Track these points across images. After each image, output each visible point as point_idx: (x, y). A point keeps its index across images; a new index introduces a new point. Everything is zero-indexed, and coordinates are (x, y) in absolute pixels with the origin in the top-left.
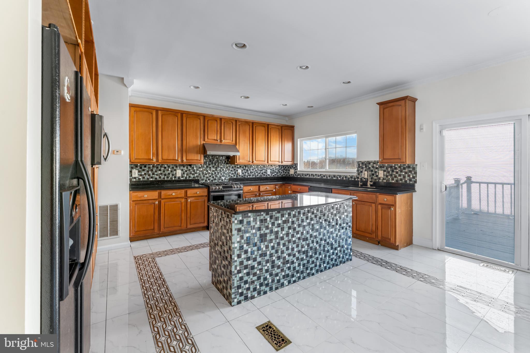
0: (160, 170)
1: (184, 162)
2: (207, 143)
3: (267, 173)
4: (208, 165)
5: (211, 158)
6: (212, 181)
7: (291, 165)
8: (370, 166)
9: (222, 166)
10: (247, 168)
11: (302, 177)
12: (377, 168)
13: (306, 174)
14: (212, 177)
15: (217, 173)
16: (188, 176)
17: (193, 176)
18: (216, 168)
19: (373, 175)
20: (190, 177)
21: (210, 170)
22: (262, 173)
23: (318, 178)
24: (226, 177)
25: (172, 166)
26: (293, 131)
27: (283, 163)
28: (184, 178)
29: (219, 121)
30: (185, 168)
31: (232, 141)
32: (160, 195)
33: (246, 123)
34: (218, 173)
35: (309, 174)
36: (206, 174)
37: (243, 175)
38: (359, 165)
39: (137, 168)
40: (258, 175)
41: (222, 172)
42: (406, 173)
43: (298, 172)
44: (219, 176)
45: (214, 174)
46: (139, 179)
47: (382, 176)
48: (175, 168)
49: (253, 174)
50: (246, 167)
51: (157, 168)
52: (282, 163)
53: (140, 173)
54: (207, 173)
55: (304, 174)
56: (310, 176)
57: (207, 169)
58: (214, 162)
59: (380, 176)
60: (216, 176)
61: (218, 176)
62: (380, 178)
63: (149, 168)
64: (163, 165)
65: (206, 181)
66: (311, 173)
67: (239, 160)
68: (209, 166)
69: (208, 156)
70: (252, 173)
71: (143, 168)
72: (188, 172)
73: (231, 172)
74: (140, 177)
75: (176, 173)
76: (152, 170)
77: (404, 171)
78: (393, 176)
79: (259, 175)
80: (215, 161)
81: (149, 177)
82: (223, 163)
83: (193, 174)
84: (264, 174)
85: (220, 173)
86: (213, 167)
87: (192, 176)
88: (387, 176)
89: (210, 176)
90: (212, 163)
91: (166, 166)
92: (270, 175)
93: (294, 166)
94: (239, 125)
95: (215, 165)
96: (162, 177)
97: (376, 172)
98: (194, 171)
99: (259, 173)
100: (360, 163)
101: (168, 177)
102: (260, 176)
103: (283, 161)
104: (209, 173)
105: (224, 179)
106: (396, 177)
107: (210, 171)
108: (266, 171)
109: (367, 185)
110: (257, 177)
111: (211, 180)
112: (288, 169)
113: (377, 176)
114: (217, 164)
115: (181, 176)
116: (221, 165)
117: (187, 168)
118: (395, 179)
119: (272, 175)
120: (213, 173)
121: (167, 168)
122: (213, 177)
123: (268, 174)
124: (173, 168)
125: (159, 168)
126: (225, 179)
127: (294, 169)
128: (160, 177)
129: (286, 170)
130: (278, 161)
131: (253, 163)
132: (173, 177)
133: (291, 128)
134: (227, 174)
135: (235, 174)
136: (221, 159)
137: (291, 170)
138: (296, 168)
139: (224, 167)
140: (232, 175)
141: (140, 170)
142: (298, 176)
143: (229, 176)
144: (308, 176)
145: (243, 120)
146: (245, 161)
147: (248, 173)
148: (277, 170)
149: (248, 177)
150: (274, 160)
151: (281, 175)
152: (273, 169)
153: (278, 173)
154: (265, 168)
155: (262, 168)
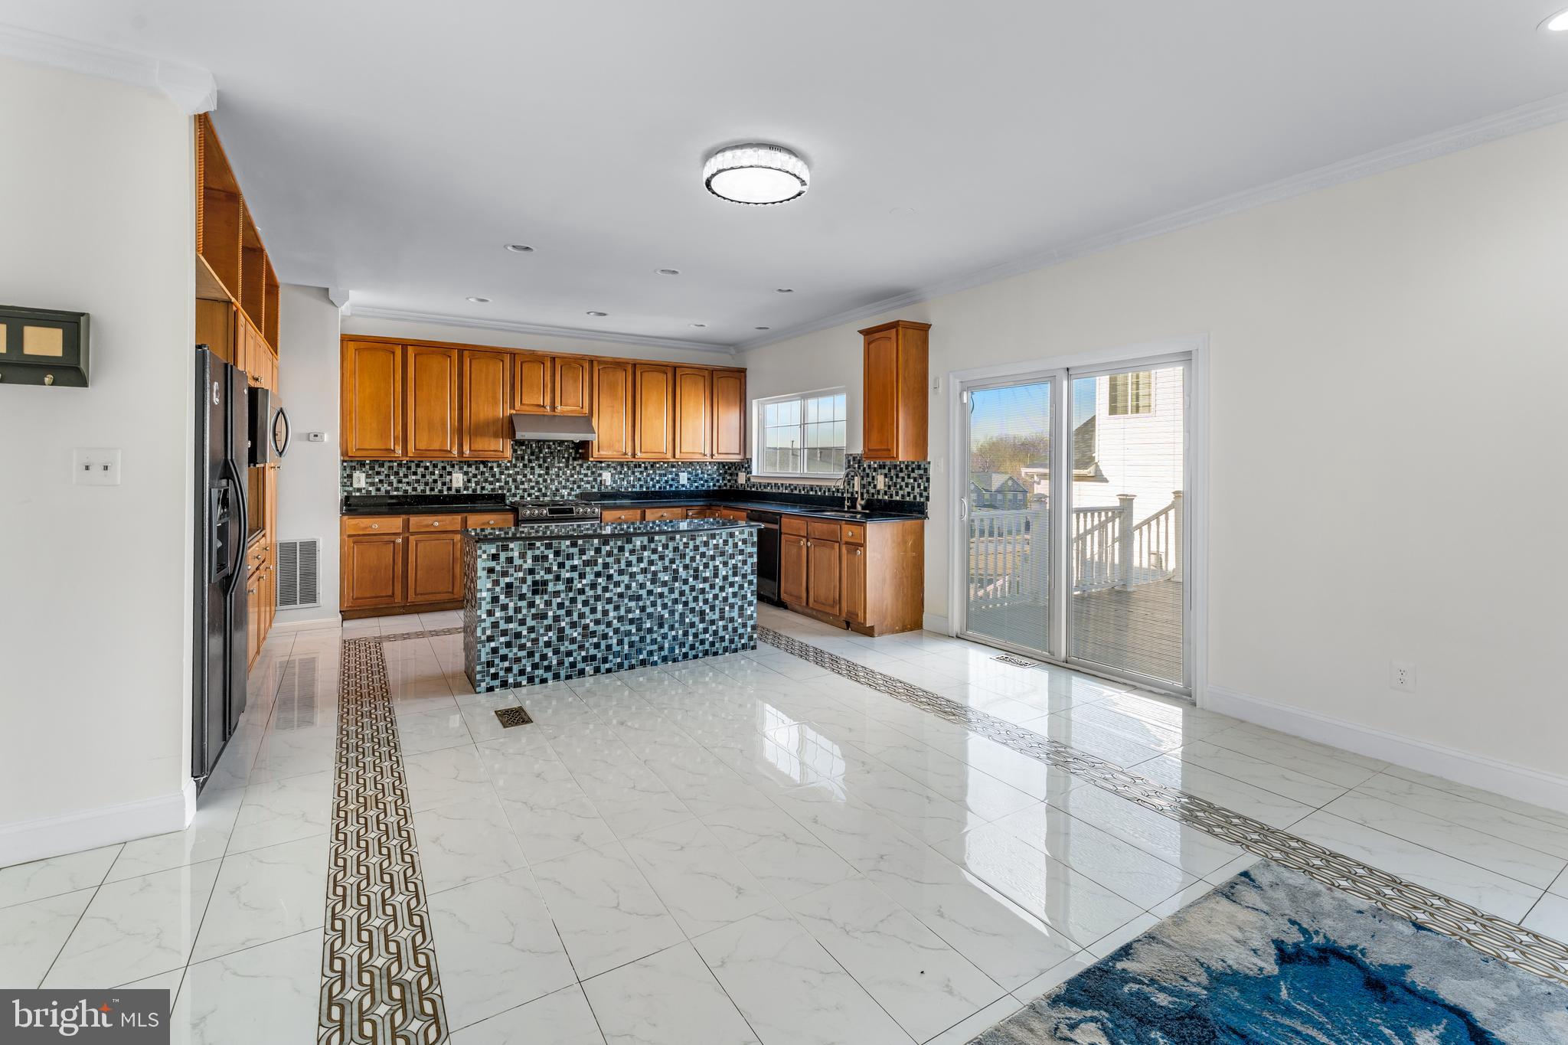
0: (415, 473)
1: (464, 456)
2: (518, 412)
3: (678, 482)
4: (526, 462)
5: (532, 446)
6: (537, 497)
7: (741, 462)
8: (865, 466)
9: (561, 465)
10: (626, 469)
11: (760, 490)
12: (875, 470)
13: (765, 483)
14: (536, 489)
15: (549, 481)
16: (479, 487)
17: (492, 487)
18: (547, 468)
19: (869, 484)
20: (483, 488)
21: (533, 474)
22: (667, 482)
23: (785, 493)
24: (572, 489)
25: (443, 464)
26: (743, 380)
27: (713, 457)
28: (470, 492)
29: (548, 364)
30: (473, 470)
31: (582, 408)
32: (406, 525)
33: (618, 364)
34: (552, 480)
35: (770, 483)
36: (522, 483)
37: (614, 485)
38: (849, 462)
39: (364, 469)
40: (654, 486)
41: (561, 479)
42: (915, 479)
43: (752, 480)
44: (553, 487)
46: (369, 492)
47: (882, 487)
48: (449, 469)
49: (641, 483)
50: (622, 466)
51: (409, 468)
53: (370, 480)
54: (524, 479)
55: (762, 484)
56: (772, 488)
57: (526, 472)
59: (878, 488)
60: (547, 488)
61: (551, 486)
62: (878, 492)
63: (391, 468)
64: (422, 462)
65: (522, 497)
66: (773, 482)
67: (599, 451)
68: (531, 465)
70: (639, 479)
71: (377, 469)
72: (479, 477)
73: (585, 479)
74: (370, 489)
75: (451, 480)
76: (397, 473)
77: (912, 475)
78: (898, 486)
79: (657, 486)
80: (544, 453)
81: (389, 488)
82: (564, 458)
83: (491, 483)
84: (670, 482)
85: (556, 481)
86: (540, 466)
87: (489, 487)
88: (889, 487)
89: (532, 488)
90: (538, 458)
91: (428, 464)
92: (688, 487)
93: (745, 464)
94: (599, 370)
95: (545, 462)
96: (419, 489)
97: (873, 478)
98: (494, 476)
99: (658, 482)
100: (851, 458)
101: (432, 489)
102: (660, 488)
103: (715, 452)
104: (530, 480)
105: (566, 493)
106: (901, 488)
107: (531, 477)
108: (677, 475)
109: (855, 507)
110: (653, 489)
111: (533, 496)
112: (736, 472)
113: (875, 486)
114: (549, 460)
115: (461, 485)
116: (559, 463)
117: (477, 468)
118: (901, 492)
119: (691, 485)
120: (541, 480)
121: (431, 469)
122: (540, 490)
123: (681, 482)
124: (444, 468)
125: (413, 470)
126: (569, 494)
127: (746, 472)
128: (415, 489)
129: (731, 475)
130: (701, 453)
131: (634, 457)
132: (445, 488)
133: (737, 374)
134: (574, 482)
135: (594, 483)
136: (559, 448)
137: (740, 474)
138: (749, 470)
139: (567, 466)
140: (588, 486)
141: (370, 472)
142: (753, 489)
143: (579, 487)
144: (768, 490)
145: (610, 360)
146: (615, 453)
147: (628, 482)
148: (707, 474)
149: (630, 489)
150: (692, 451)
151: (717, 486)
152: (694, 472)
153: (710, 482)
154: (674, 469)
155: (666, 468)
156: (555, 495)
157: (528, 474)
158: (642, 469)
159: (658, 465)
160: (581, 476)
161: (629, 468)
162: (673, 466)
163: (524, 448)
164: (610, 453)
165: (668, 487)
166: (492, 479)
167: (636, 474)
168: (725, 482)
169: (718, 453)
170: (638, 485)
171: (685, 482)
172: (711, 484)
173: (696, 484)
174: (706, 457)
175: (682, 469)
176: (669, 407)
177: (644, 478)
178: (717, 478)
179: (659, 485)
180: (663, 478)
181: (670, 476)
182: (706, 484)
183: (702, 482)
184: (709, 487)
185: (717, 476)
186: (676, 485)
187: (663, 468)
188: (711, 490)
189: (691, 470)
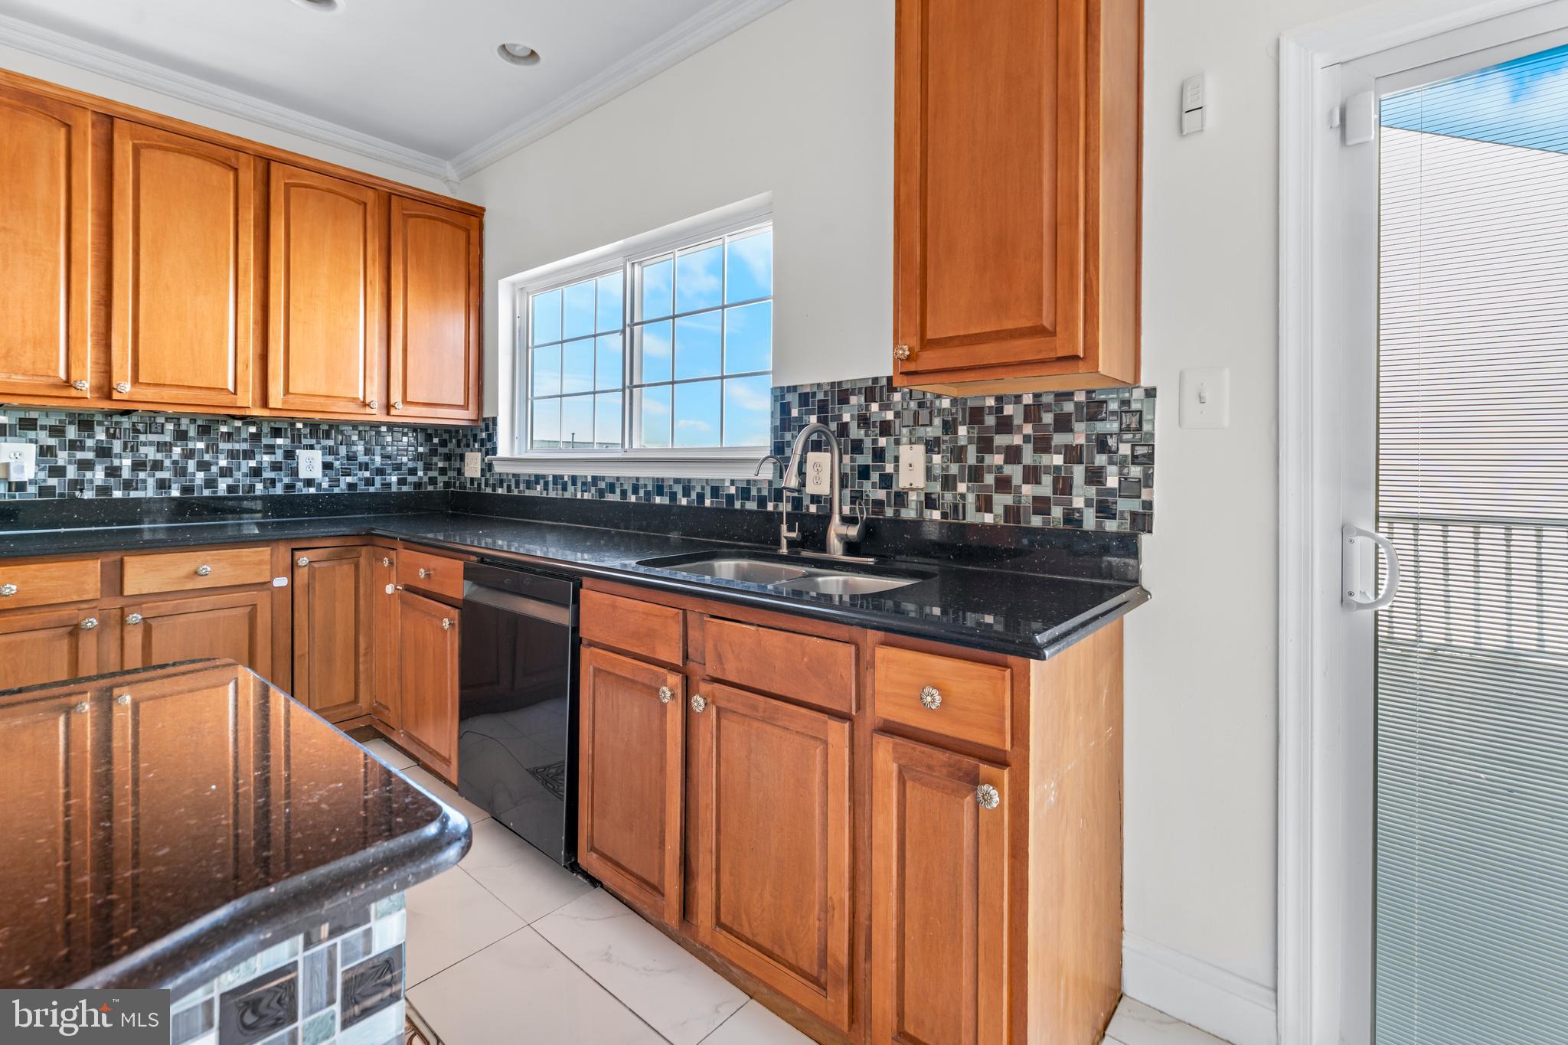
3: (294, 472)
7: (472, 428)
8: (846, 418)
10: (100, 435)
11: (516, 492)
12: (886, 429)
13: (530, 476)
19: (864, 473)
22: (256, 472)
23: (582, 500)
26: (474, 234)
27: (393, 412)
35: (544, 477)
37: (53, 482)
38: (785, 409)
40: (210, 483)
42: (1073, 455)
43: (498, 468)
47: (920, 482)
49: (165, 474)
50: (83, 425)
52: (388, 414)
55: (521, 479)
56: (546, 487)
59: (903, 482)
62: (901, 498)
66: (549, 471)
70: (157, 466)
77: (1059, 439)
78: (989, 479)
79: (223, 485)
84: (267, 474)
88: (948, 482)
92: (325, 485)
93: (481, 431)
97: (879, 455)
99: (225, 472)
100: (792, 398)
102: (231, 489)
103: (396, 397)
106: (1004, 484)
108: (290, 455)
109: (822, 545)
110: (207, 493)
112: (458, 451)
113: (886, 481)
118: (1001, 500)
119: (335, 482)
123: (303, 475)
127: (483, 449)
129: (448, 458)
130: (354, 400)
131: (109, 397)
133: (460, 218)
137: (469, 455)
138: (489, 445)
142: (500, 491)
144: (538, 491)
146: (19, 378)
147: (113, 472)
148: (382, 454)
149: (117, 494)
150: (323, 391)
151: (410, 483)
152: (343, 450)
153: (390, 475)
154: (279, 441)
155: (256, 437)
158: (167, 437)
159: (224, 429)
161: (112, 434)
162: (277, 432)
165: (259, 487)
167: (143, 450)
168: (431, 474)
169: (405, 401)
170: (151, 482)
171: (317, 473)
172: (394, 479)
173: (349, 479)
174: (368, 410)
175: (305, 441)
176: (247, 264)
177: (175, 463)
178: (411, 465)
179: (230, 481)
180: (243, 463)
181: (266, 458)
182: (378, 480)
183: (367, 474)
184: (389, 485)
185: (409, 460)
186: (286, 480)
187: (244, 435)
188: (394, 493)
189: (331, 443)
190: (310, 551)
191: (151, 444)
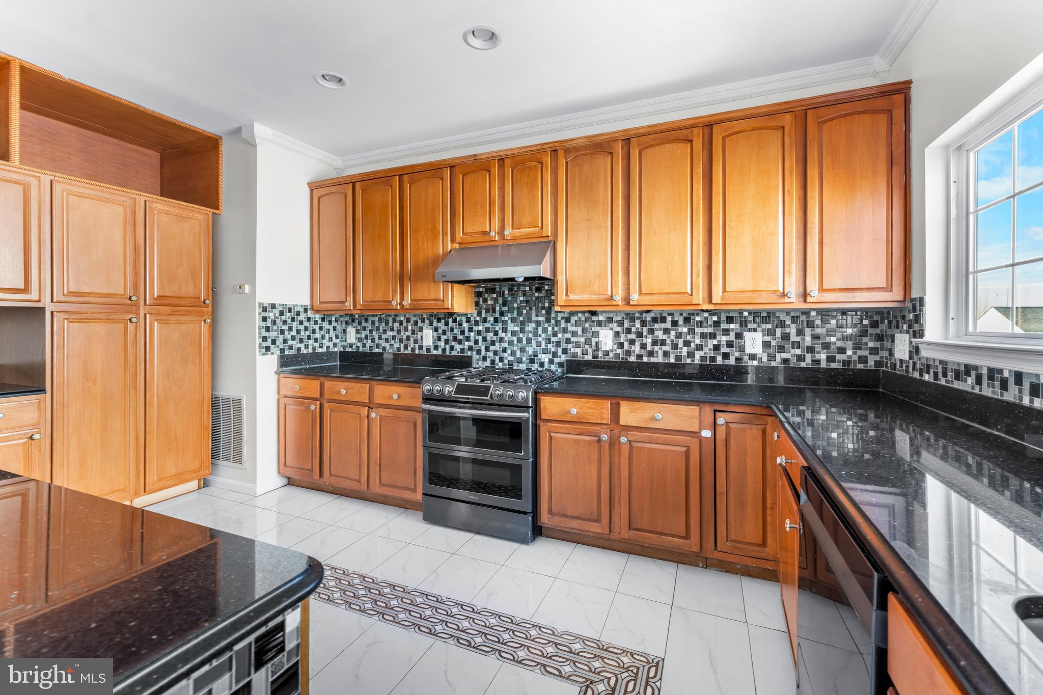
0: (392, 329)
1: (405, 307)
3: (742, 349)
4: (497, 315)
5: (506, 292)
6: (510, 364)
7: (900, 310)
9: (541, 319)
10: (638, 325)
11: (943, 382)
13: (958, 364)
14: (509, 352)
15: (524, 342)
16: (448, 347)
17: (461, 346)
18: (523, 324)
20: (452, 348)
22: (716, 348)
24: (555, 355)
25: (415, 319)
27: (809, 299)
28: (439, 352)
29: (495, 170)
30: (441, 326)
31: (542, 228)
32: (322, 390)
33: (599, 146)
34: (529, 340)
35: (976, 368)
36: (493, 343)
37: (619, 351)
39: (354, 324)
40: (691, 355)
41: (540, 339)
43: (925, 353)
44: (530, 350)
45: (515, 342)
46: (358, 347)
48: (420, 324)
49: (667, 348)
50: (632, 320)
51: (387, 323)
52: (805, 301)
53: (359, 336)
54: (495, 338)
55: (949, 367)
57: (497, 328)
58: (515, 305)
60: (523, 350)
61: (527, 349)
63: (373, 323)
64: (397, 315)
65: (493, 362)
66: (983, 362)
67: (567, 295)
68: (503, 318)
69: (498, 289)
70: (663, 343)
71: (364, 324)
72: (448, 334)
73: (574, 339)
74: (359, 344)
75: (422, 337)
76: (378, 329)
79: (698, 355)
80: (519, 302)
81: (372, 344)
82: (543, 308)
83: (460, 342)
84: (724, 349)
85: (533, 342)
86: (514, 320)
87: (458, 347)
89: (505, 350)
90: (511, 310)
91: (402, 318)
93: (909, 312)
94: (567, 163)
95: (520, 314)
96: (396, 345)
98: (463, 332)
99: (699, 348)
101: (406, 347)
102: (703, 359)
104: (501, 340)
105: (547, 360)
107: (503, 335)
108: (739, 336)
110: (689, 361)
111: (506, 362)
112: (890, 332)
114: (524, 312)
115: (432, 344)
116: (537, 315)
117: (447, 324)
119: (772, 357)
120: (515, 339)
121: (405, 324)
122: (513, 354)
123: (749, 350)
124: (416, 323)
125: (390, 325)
126: (551, 362)
127: (911, 331)
128: (392, 347)
129: (880, 338)
130: (775, 291)
131: (629, 303)
132: (417, 346)
134: (558, 344)
135: (586, 347)
136: (537, 295)
137: (898, 336)
138: (916, 327)
139: (548, 321)
140: (579, 351)
141: (359, 327)
142: (926, 377)
143: (565, 352)
144: (967, 385)
145: (583, 142)
146: (594, 297)
147: (643, 346)
148: (812, 335)
149: (645, 359)
150: (750, 287)
151: (839, 361)
152: (779, 332)
153: (819, 352)
154: (732, 326)
155: (717, 324)
156: (532, 361)
157: (500, 331)
158: (668, 325)
159: (698, 319)
160: (568, 335)
161: (643, 324)
162: (730, 320)
163: (495, 296)
164: (586, 297)
165: (719, 359)
166: (461, 337)
167: (656, 333)
168: (860, 353)
169: (822, 289)
170: (660, 353)
171: (758, 350)
172: (823, 357)
173: (785, 355)
174: (787, 300)
175: (750, 326)
176: (698, 204)
177: (672, 341)
178: (839, 344)
179: (701, 353)
180: (709, 341)
181: (724, 339)
182: (808, 357)
183: (798, 352)
184: (818, 362)
185: (838, 340)
186: (737, 354)
187: (710, 323)
188: (823, 368)
189: (769, 326)
190: (727, 414)
191: (661, 329)
